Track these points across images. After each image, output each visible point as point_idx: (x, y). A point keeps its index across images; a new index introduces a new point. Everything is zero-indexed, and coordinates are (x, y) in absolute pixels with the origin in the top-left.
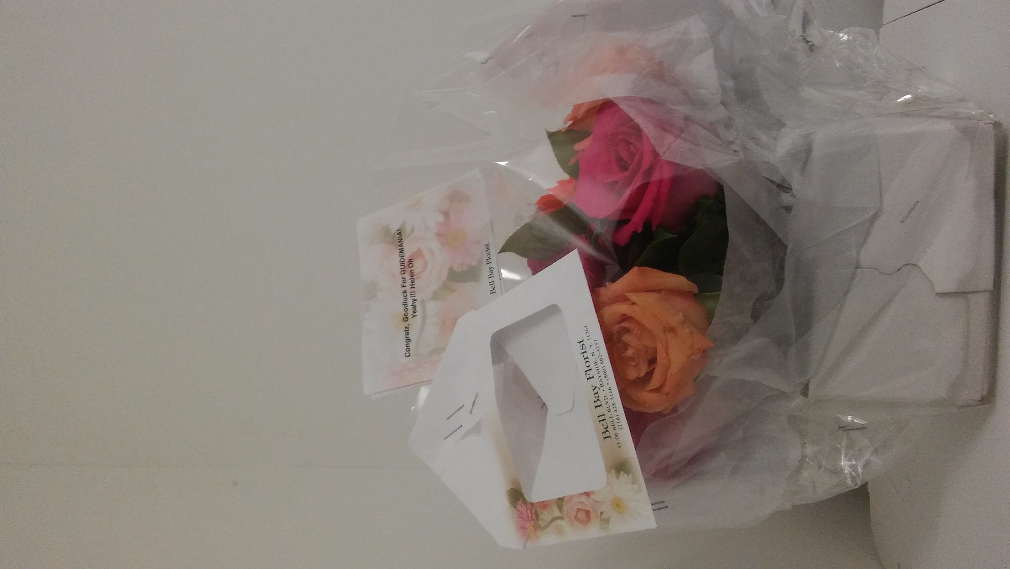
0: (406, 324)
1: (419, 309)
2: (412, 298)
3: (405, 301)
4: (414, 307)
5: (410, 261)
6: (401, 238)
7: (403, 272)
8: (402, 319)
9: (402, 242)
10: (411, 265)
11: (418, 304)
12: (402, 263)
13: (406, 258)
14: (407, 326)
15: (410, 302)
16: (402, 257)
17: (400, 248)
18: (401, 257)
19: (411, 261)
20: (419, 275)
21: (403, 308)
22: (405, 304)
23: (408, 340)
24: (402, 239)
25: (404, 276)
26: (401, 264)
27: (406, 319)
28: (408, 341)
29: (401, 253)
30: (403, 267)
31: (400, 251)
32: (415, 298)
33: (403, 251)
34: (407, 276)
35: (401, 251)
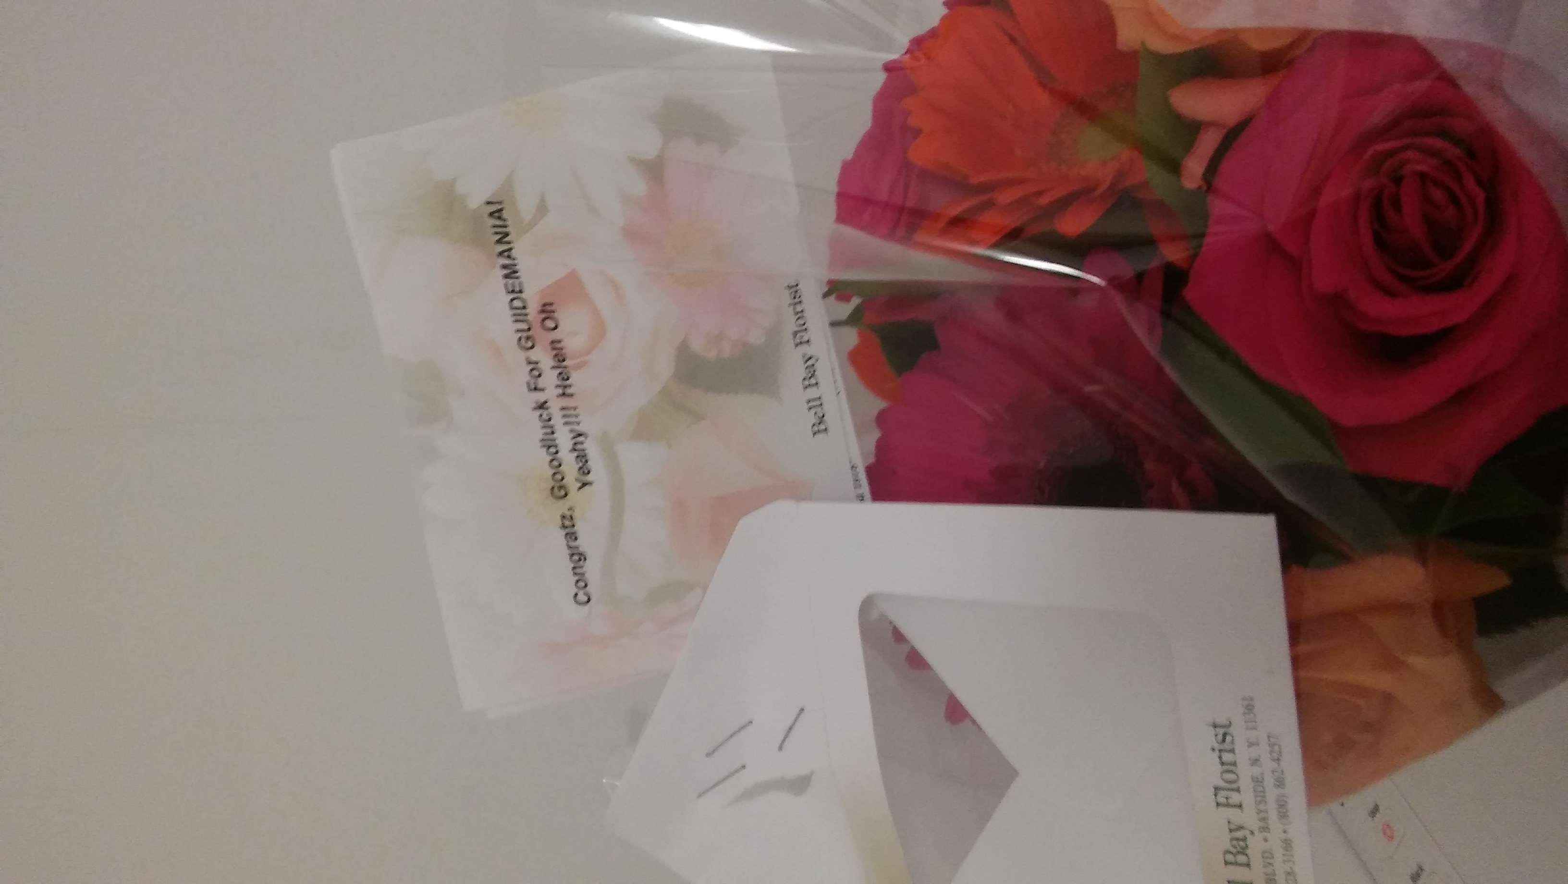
0: (562, 507)
1: (596, 462)
2: (568, 428)
3: (547, 434)
4: (582, 457)
5: (547, 310)
6: (504, 230)
7: (527, 341)
8: (548, 492)
9: (509, 243)
10: (550, 324)
11: (591, 447)
12: (519, 313)
13: (533, 300)
14: (568, 513)
15: (564, 439)
16: (516, 292)
17: (507, 262)
18: (513, 291)
19: (549, 308)
20: (582, 359)
21: (544, 456)
22: (549, 444)
23: (578, 557)
24: (507, 235)
25: (534, 355)
26: (514, 315)
27: (559, 491)
28: (576, 558)
29: (510, 281)
30: (524, 326)
31: (505, 272)
32: (580, 428)
33: (517, 275)
34: (543, 357)
35: (511, 272)
